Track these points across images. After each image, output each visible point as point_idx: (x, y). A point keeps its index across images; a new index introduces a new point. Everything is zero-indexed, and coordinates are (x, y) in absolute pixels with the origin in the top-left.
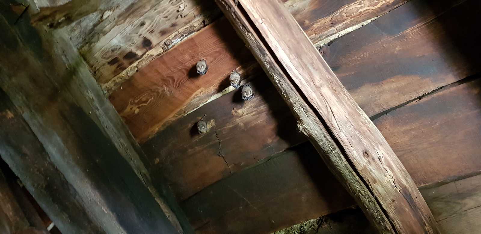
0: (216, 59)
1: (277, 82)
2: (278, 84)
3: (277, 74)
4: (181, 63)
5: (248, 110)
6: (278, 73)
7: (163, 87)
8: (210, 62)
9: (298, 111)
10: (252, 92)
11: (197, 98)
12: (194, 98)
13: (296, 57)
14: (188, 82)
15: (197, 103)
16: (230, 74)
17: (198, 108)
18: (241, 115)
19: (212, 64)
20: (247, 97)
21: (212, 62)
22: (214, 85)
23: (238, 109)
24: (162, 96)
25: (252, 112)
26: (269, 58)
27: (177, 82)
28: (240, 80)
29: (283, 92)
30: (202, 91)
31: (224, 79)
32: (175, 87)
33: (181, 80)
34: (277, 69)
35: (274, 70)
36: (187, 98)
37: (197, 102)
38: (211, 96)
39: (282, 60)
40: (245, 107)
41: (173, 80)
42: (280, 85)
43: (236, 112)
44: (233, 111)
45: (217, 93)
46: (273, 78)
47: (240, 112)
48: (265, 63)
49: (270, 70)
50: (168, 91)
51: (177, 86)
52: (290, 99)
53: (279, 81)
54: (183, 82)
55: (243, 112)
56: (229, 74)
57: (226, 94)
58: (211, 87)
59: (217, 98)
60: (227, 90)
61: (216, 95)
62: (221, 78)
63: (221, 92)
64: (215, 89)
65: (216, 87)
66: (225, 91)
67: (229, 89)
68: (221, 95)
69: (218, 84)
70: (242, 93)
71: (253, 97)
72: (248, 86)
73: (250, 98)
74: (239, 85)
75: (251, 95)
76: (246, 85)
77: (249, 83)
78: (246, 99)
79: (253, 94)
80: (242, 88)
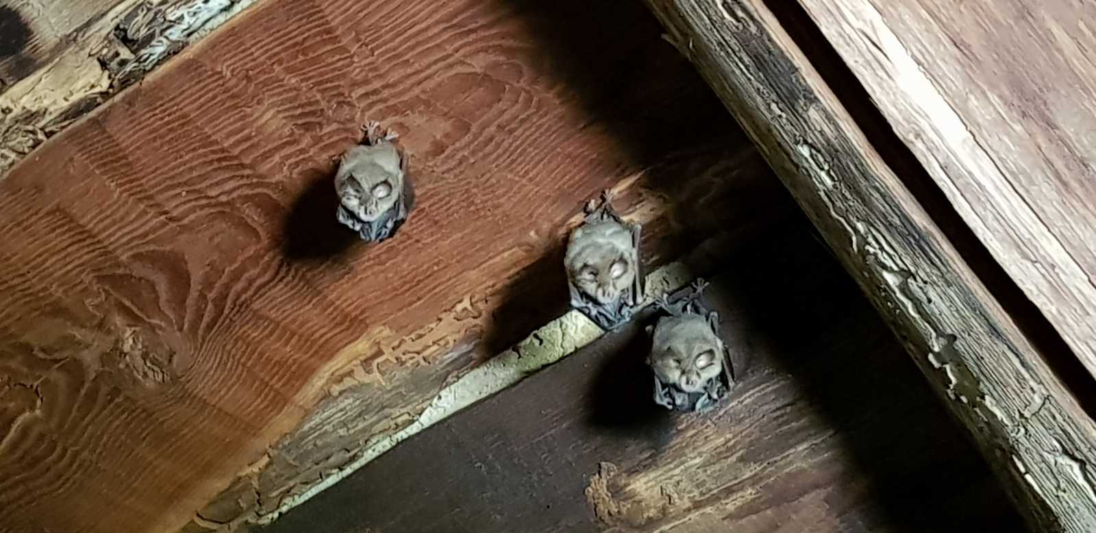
0: (467, 128)
1: (891, 280)
2: (899, 295)
3: (890, 226)
4: (227, 161)
5: (702, 476)
6: (896, 221)
7: (109, 332)
8: (427, 147)
9: (1050, 485)
10: (719, 355)
11: (347, 402)
12: (326, 397)
13: (1009, 105)
14: (279, 291)
15: (342, 432)
16: (569, 233)
17: (356, 465)
18: (652, 513)
19: (438, 165)
20: (684, 386)
21: (438, 149)
22: (459, 307)
23: (632, 472)
24: (104, 389)
25: (729, 491)
26: (829, 118)
27: (202, 296)
28: (641, 266)
29: (936, 349)
30: (380, 353)
31: (527, 263)
32: (194, 328)
33: (236, 277)
34: (883, 196)
35: (865, 201)
36: (279, 401)
37: (344, 424)
38: (442, 381)
39: (918, 136)
40: (680, 454)
41: (180, 279)
42: (909, 305)
43: (616, 491)
44: (598, 487)
45: (484, 361)
46: (864, 254)
47: (645, 495)
48: (805, 151)
49: (839, 204)
50: (145, 357)
51: (206, 319)
52: (988, 401)
53: (906, 274)
54: (245, 290)
55: (670, 490)
56: (562, 231)
57: (548, 365)
58: (440, 320)
59: (483, 395)
60: (549, 341)
61: (475, 377)
62: (506, 254)
63: (507, 352)
64: (466, 331)
65: (478, 321)
66: (541, 342)
67: (564, 334)
68: (512, 371)
69: (486, 301)
70: (648, 362)
71: (728, 388)
72: (691, 311)
73: (706, 396)
74: (631, 303)
75: (717, 378)
76: (680, 305)
77: (700, 289)
78: (678, 402)
79: (727, 365)
80: (649, 328)
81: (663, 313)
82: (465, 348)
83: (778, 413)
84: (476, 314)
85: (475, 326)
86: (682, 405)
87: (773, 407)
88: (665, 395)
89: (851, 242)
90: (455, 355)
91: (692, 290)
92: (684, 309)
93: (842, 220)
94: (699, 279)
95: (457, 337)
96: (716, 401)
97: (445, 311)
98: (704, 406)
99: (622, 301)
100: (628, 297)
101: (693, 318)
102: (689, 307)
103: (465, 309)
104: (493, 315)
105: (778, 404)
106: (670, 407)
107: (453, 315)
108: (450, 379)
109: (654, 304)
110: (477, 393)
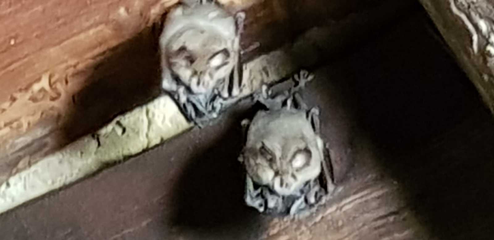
16: (165, 13)
38: (12, 167)
46: (485, 54)
57: (130, 157)
58: (14, 99)
59: (57, 185)
60: (133, 130)
61: (48, 165)
62: (91, 32)
63: (86, 139)
64: (42, 114)
65: (56, 104)
66: (124, 130)
67: (150, 123)
68: (90, 161)
69: (67, 82)
70: (241, 159)
71: (326, 192)
72: (291, 106)
73: (302, 199)
74: (225, 94)
75: (315, 180)
76: (279, 100)
77: (302, 83)
78: (271, 204)
79: (327, 166)
80: (244, 122)
81: (259, 106)
82: (39, 132)
83: (380, 222)
84: (54, 95)
85: (52, 108)
86: (276, 208)
87: (375, 215)
88: (258, 195)
89: (471, 41)
90: (28, 139)
91: (293, 84)
92: (284, 103)
93: (463, 17)
94: (302, 73)
95: (32, 119)
96: (312, 206)
97: (20, 90)
98: (300, 210)
99: (216, 92)
100: (223, 87)
101: (292, 114)
102: (289, 102)
103: (42, 90)
104: (73, 97)
105: (382, 213)
106: (262, 209)
107: (28, 95)
108: (21, 165)
109: (251, 96)
110: (50, 182)
